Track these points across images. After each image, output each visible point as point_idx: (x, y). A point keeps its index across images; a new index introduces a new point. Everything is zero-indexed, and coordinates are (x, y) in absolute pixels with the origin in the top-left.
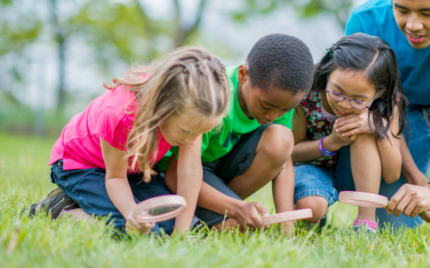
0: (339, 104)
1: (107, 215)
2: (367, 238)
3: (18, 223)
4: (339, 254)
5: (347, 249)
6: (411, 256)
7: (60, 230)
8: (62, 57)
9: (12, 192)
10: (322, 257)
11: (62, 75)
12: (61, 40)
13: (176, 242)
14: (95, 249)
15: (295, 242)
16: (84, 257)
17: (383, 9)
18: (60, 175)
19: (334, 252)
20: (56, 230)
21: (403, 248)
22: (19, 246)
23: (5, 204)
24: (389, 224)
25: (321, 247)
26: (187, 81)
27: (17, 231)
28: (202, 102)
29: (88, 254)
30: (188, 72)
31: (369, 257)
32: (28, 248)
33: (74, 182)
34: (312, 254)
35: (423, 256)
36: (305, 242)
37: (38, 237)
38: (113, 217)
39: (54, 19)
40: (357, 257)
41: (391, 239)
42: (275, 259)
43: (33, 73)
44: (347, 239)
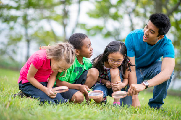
0: (114, 64)
1: (38, 98)
2: (119, 108)
3: (10, 99)
4: (110, 113)
5: (113, 111)
6: (132, 114)
7: (23, 102)
8: (28, 47)
9: (9, 89)
10: (105, 114)
11: (28, 53)
12: (28, 41)
13: (59, 107)
14: (34, 108)
15: (96, 109)
16: (30, 111)
17: (140, 33)
18: (22, 86)
19: (108, 112)
20: (22, 101)
21: (130, 112)
22: (10, 107)
23: (7, 93)
24: (126, 104)
25: (104, 111)
26: (64, 52)
27: (9, 102)
28: (67, 59)
29: (31, 110)
30: (65, 49)
31: (119, 114)
32: (13, 107)
33: (27, 88)
34: (102, 113)
35: (136, 115)
36: (99, 109)
37: (16, 104)
38: (40, 98)
39: (26, 35)
40: (116, 114)
41: (127, 109)
42: (90, 114)
43: (19, 51)
44: (113, 108)
